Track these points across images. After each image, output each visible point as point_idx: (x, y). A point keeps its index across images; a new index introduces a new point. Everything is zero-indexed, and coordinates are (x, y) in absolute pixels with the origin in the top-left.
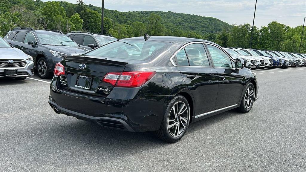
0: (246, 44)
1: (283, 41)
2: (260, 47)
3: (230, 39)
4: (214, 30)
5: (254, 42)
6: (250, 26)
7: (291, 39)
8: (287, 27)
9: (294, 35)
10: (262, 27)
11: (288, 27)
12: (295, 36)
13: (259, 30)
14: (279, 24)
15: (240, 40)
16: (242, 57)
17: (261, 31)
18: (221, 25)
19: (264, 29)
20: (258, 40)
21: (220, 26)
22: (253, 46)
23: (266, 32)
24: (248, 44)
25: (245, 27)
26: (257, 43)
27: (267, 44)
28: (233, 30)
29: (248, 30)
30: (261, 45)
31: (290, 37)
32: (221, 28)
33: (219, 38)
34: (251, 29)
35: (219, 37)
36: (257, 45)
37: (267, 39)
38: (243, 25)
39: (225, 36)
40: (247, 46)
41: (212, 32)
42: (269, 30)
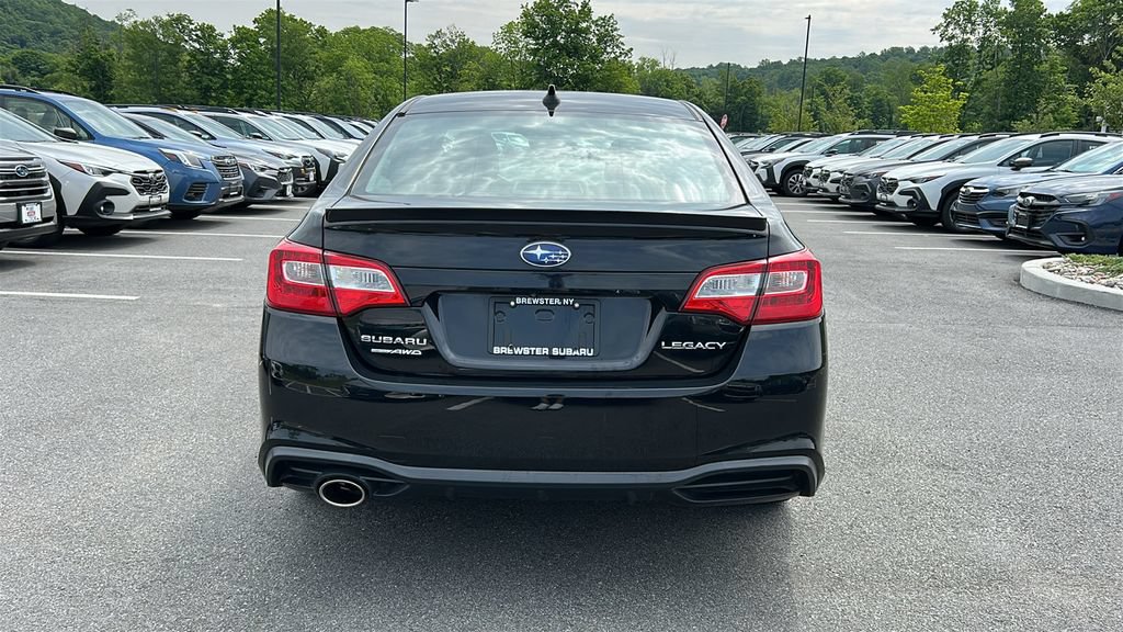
0: (188, 92)
1: (312, 78)
2: (240, 102)
3: (122, 73)
4: (28, 35)
5: (216, 82)
6: (190, 22)
7: (339, 73)
8: (318, 31)
9: (347, 58)
10: (238, 30)
11: (322, 31)
12: (350, 63)
13: (226, 37)
14: (292, 18)
15: (163, 78)
16: (319, 147)
17: (235, 42)
18: (58, 15)
19: (242, 36)
20: (229, 76)
21: (52, 17)
22: (215, 99)
23: (253, 47)
24: (195, 93)
25: (172, 24)
26: (224, 86)
27: (264, 93)
28: (128, 38)
29: (187, 38)
30: (242, 93)
31: (334, 67)
32: (59, 26)
33: (73, 69)
34: (197, 35)
35: (74, 66)
36: (228, 95)
37: (261, 72)
38: (166, 18)
39: (96, 60)
40: (193, 97)
41: (23, 44)
42: (262, 40)
